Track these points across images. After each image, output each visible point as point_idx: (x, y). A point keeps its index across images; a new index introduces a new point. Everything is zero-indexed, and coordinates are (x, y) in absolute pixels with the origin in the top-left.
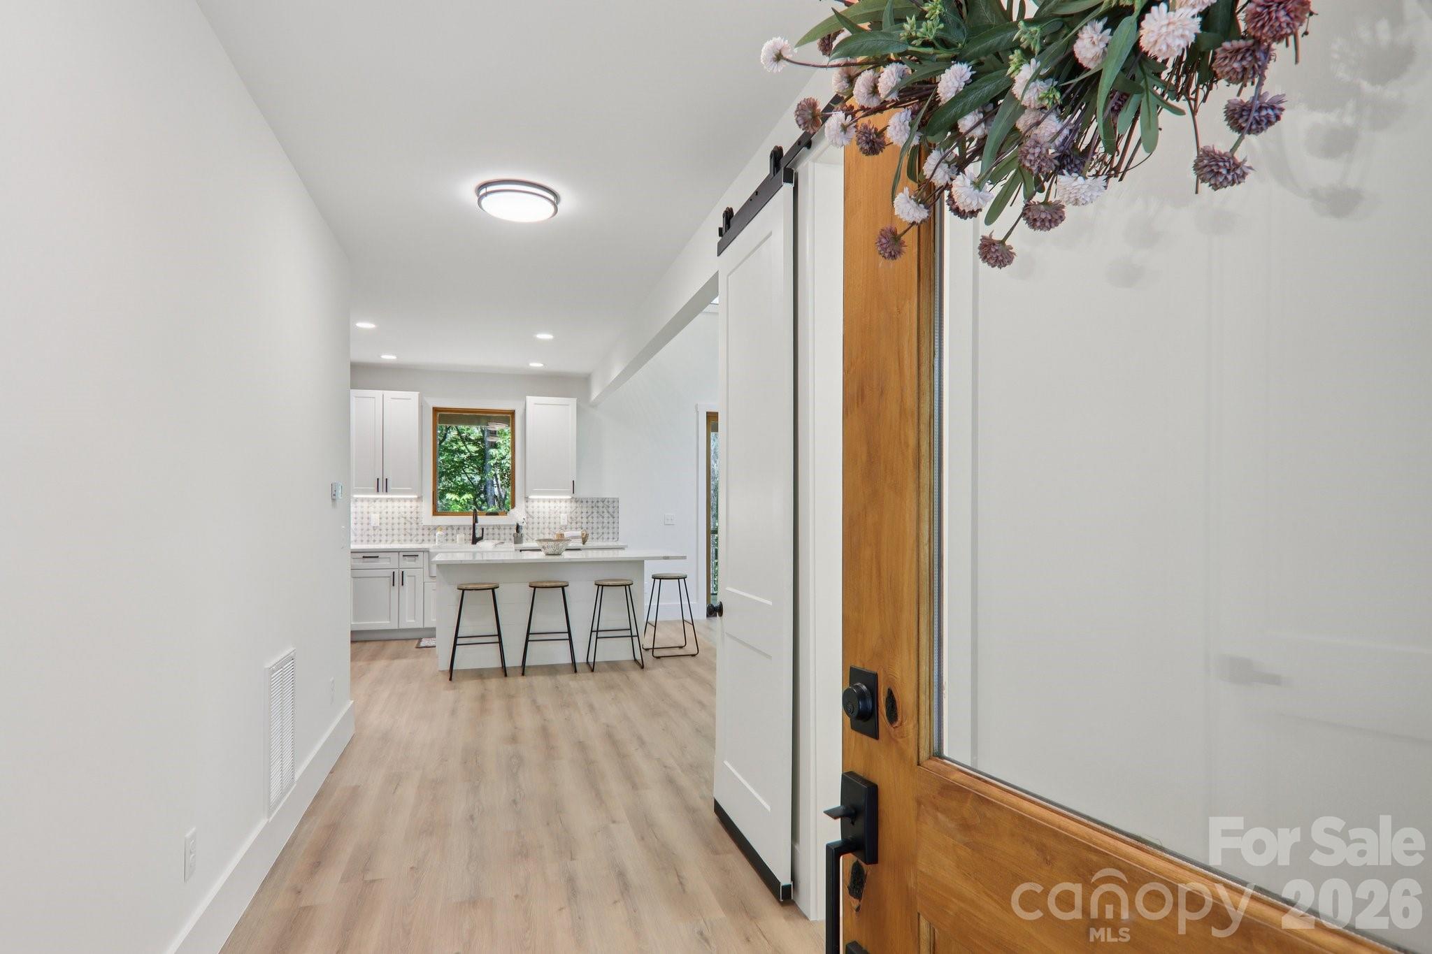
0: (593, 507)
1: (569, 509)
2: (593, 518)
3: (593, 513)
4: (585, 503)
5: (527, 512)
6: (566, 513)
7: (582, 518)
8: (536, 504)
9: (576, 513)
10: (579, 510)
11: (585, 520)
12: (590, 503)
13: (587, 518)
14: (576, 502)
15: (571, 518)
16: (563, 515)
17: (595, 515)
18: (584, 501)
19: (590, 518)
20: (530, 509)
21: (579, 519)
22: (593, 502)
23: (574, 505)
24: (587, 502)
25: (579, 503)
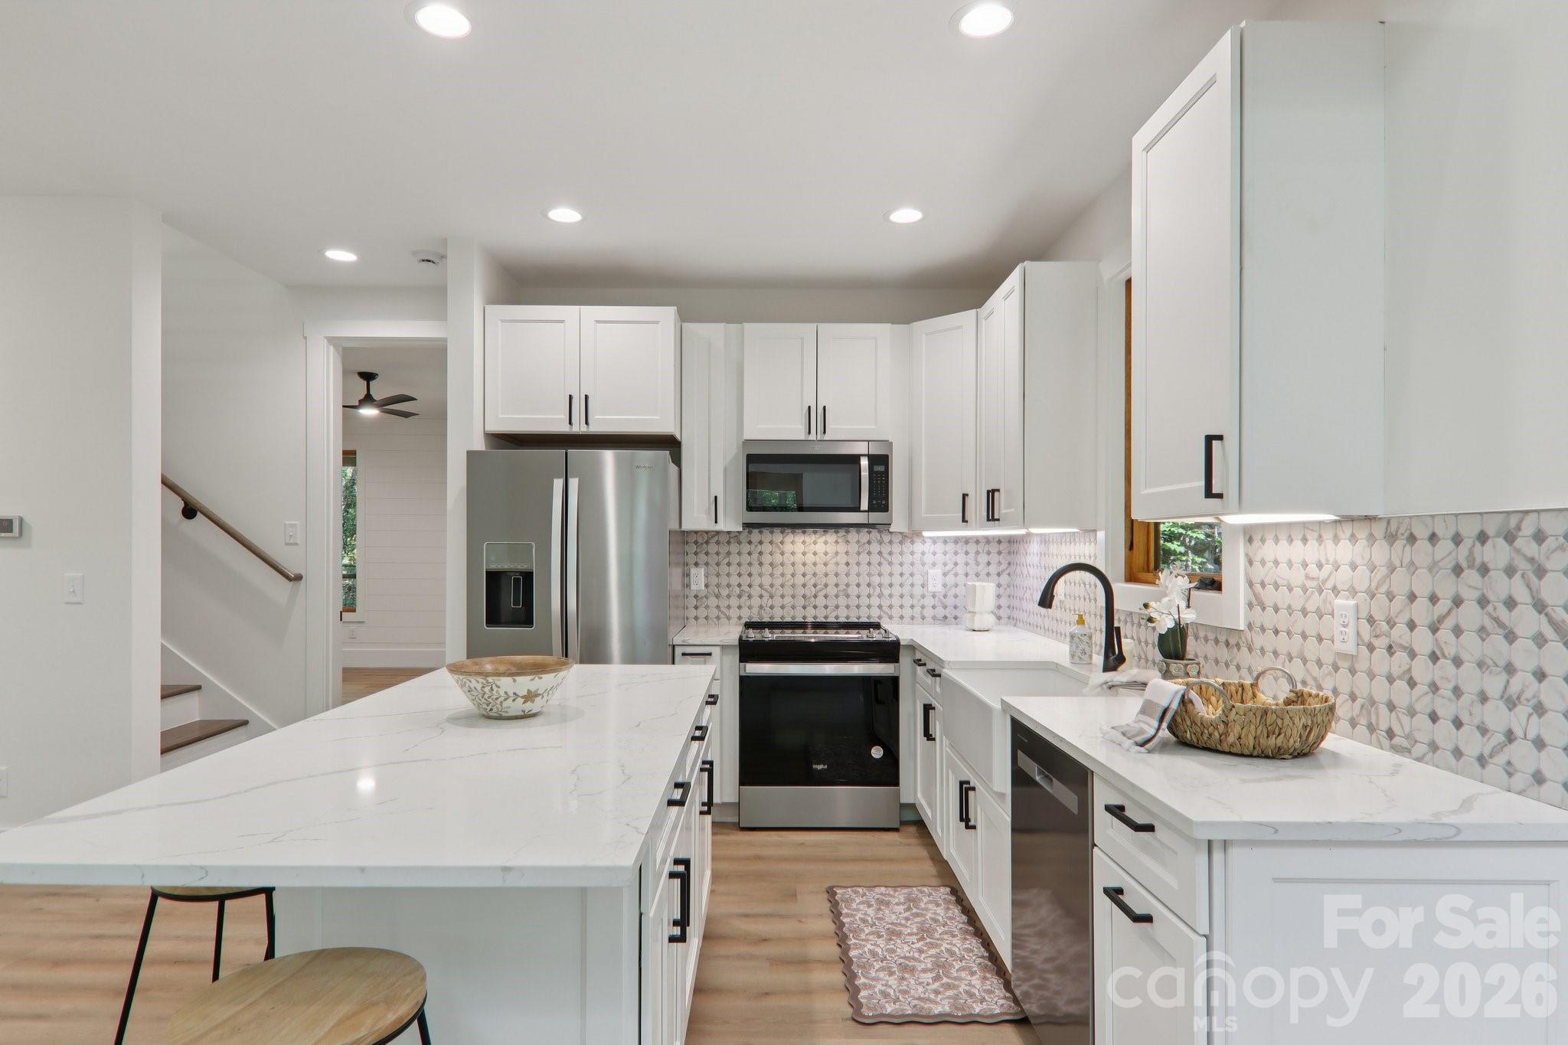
0: (1458, 570)
1: (1363, 579)
2: (1458, 631)
3: (1458, 602)
4: (1423, 544)
5: (1251, 584)
6: (1353, 592)
7: (1412, 626)
8: (1269, 550)
9: (1391, 597)
10: (1400, 582)
11: (1423, 641)
12: (1445, 546)
13: (1434, 629)
14: (1391, 538)
15: (1371, 620)
16: (1344, 604)
17: (1470, 615)
18: (1422, 533)
19: (1445, 634)
20: (1259, 573)
21: (1400, 632)
22: (1457, 540)
23: (1381, 553)
24: (1433, 538)
25: (1400, 543)
